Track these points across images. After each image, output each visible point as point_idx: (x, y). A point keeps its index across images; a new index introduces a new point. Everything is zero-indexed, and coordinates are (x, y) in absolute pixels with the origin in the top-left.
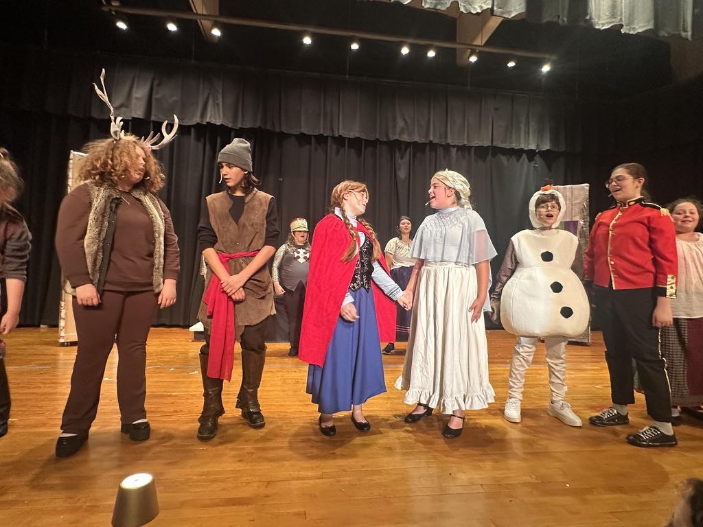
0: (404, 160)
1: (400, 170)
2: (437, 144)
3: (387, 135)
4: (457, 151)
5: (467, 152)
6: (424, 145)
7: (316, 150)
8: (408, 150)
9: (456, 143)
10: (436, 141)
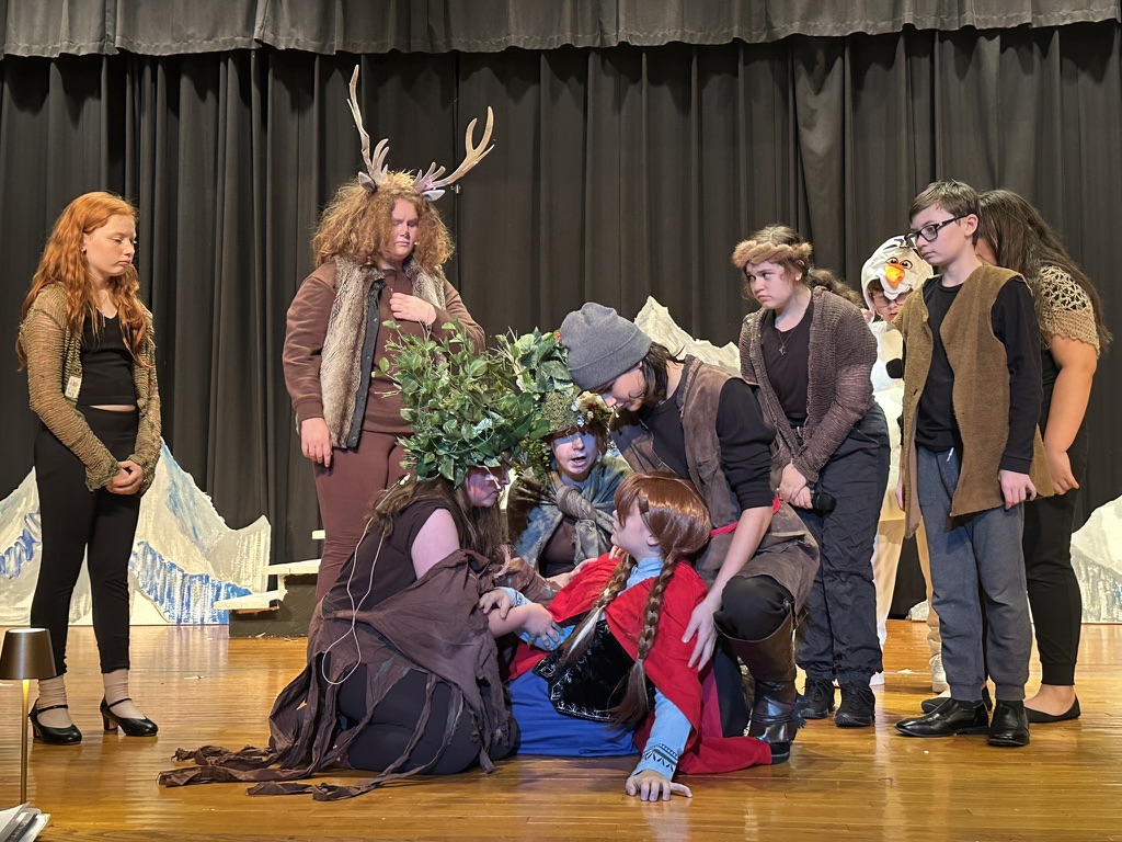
0: (824, 96)
1: (810, 126)
2: (932, 31)
3: (770, 26)
4: (1003, 49)
5: (1036, 47)
6: (888, 40)
7: (554, 97)
8: (839, 61)
9: (996, 22)
10: (928, 23)
